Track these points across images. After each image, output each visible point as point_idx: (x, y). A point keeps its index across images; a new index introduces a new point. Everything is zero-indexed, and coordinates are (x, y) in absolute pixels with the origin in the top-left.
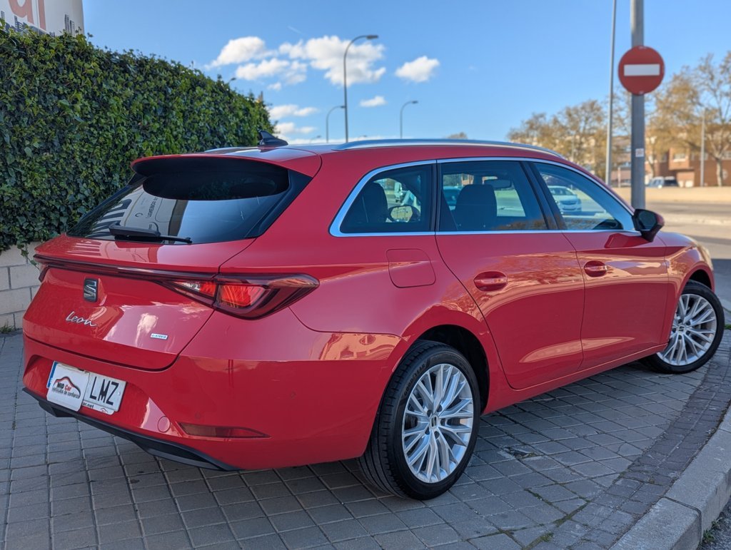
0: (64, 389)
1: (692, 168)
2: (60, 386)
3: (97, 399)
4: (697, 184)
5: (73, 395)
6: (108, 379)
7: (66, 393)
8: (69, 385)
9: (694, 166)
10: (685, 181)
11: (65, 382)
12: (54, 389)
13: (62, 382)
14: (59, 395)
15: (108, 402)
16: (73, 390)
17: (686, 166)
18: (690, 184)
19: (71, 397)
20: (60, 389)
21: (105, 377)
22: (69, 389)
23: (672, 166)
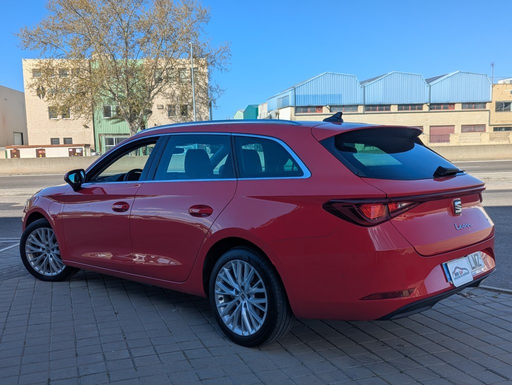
0: (460, 275)
2: (457, 274)
5: (466, 274)
7: (462, 276)
8: (461, 270)
11: (458, 270)
12: (455, 279)
13: (456, 272)
14: (460, 279)
15: (479, 265)
16: (464, 271)
19: (466, 276)
20: (457, 276)
21: (471, 255)
22: (462, 272)
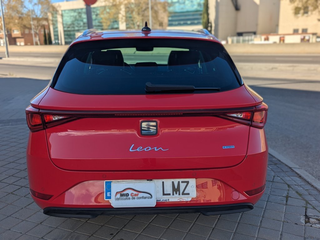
1: (22, 36)
3: (172, 194)
4: (26, 44)
6: (176, 181)
9: (23, 35)
10: (20, 42)
13: (124, 192)
14: (127, 201)
15: (183, 194)
17: (20, 36)
18: (23, 44)
21: (173, 180)
23: (13, 36)
